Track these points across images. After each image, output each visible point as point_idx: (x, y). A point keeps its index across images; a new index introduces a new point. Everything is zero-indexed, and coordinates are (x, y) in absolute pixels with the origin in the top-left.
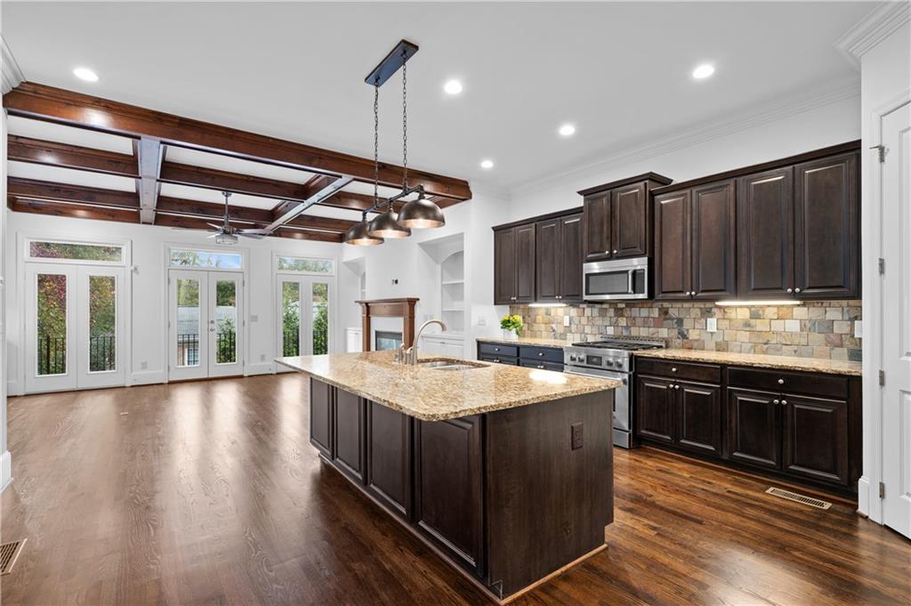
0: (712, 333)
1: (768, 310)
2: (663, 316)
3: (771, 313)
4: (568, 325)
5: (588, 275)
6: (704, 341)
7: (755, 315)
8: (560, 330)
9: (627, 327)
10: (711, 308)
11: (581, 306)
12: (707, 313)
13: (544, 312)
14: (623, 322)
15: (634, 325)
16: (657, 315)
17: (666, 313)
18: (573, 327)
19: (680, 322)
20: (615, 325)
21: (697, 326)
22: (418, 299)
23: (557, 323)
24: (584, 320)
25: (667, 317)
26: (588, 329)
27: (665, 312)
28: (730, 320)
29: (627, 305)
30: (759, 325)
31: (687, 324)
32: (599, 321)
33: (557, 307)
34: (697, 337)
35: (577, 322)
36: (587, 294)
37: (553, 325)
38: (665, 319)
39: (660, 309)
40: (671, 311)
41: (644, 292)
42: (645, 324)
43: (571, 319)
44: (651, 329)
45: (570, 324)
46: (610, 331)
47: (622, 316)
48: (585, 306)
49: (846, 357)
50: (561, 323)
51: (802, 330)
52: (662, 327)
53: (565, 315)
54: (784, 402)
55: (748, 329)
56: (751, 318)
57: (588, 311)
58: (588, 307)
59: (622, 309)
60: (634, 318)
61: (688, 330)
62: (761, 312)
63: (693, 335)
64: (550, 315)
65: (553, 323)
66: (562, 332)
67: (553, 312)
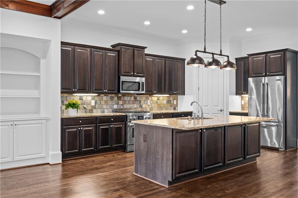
0: (149, 105)
1: (161, 97)
2: (135, 100)
3: (161, 98)
4: (94, 105)
5: (123, 82)
6: (147, 108)
7: (158, 99)
8: (89, 108)
9: (122, 105)
10: (148, 97)
11: (101, 95)
12: (147, 99)
13: (79, 98)
14: (121, 102)
15: (125, 103)
16: (133, 100)
17: (136, 98)
18: (97, 106)
19: (140, 101)
20: (118, 104)
21: (145, 103)
23: (87, 104)
24: (103, 102)
25: (136, 100)
26: (104, 107)
27: (135, 98)
28: (153, 100)
29: (122, 95)
30: (159, 102)
31: (142, 102)
32: (110, 103)
33: (87, 96)
34: (145, 107)
35: (99, 103)
36: (122, 90)
37: (84, 106)
38: (136, 101)
39: (134, 97)
40: (137, 98)
41: (144, 91)
42: (129, 103)
43: (96, 102)
44: (131, 105)
45: (95, 104)
46: (115, 107)
47: (120, 100)
48: (103, 95)
49: (173, 109)
50: (90, 104)
51: (167, 103)
52: (134, 104)
53: (92, 99)
55: (157, 103)
56: (157, 100)
57: (105, 98)
58: (105, 96)
59: (120, 97)
60: (125, 101)
61: (142, 105)
62: (159, 98)
63: (144, 106)
64: (82, 100)
65: (85, 104)
66: (90, 109)
67: (84, 98)
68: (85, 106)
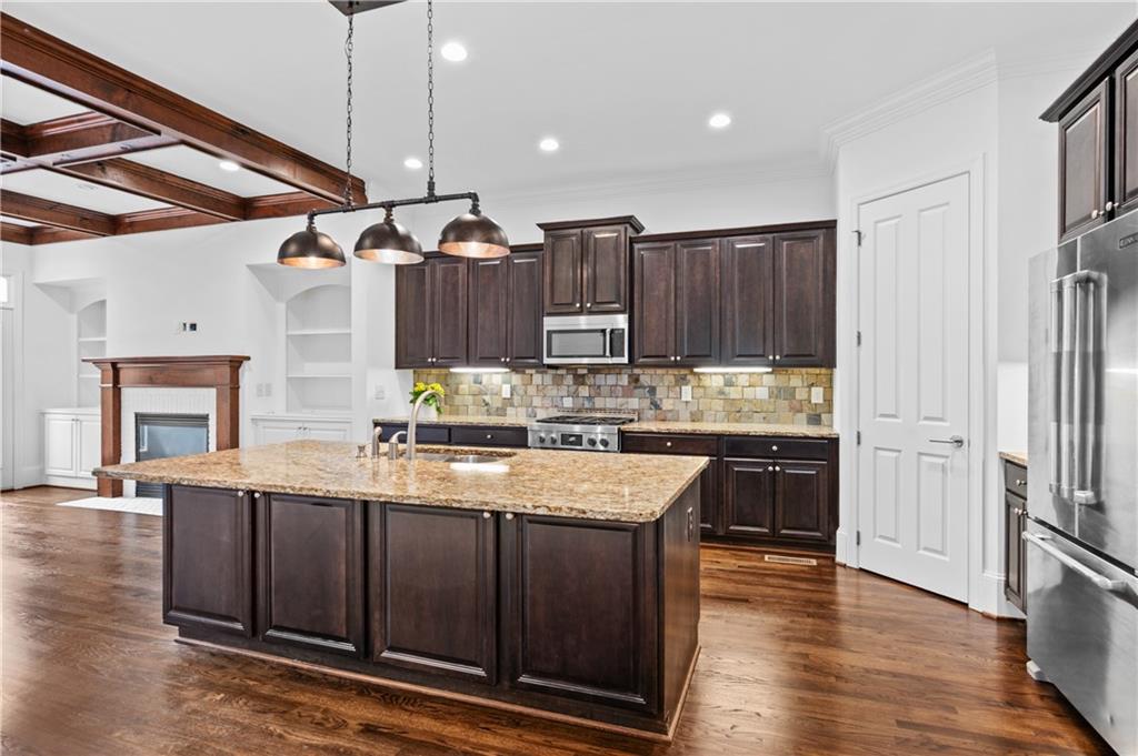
0: (687, 402)
1: (740, 377)
2: (633, 384)
3: (743, 380)
4: (509, 396)
5: (548, 332)
6: (678, 411)
7: (729, 383)
8: (496, 403)
9: (590, 398)
10: (686, 375)
11: (528, 371)
12: (682, 381)
13: (472, 379)
14: (584, 391)
15: (599, 395)
16: (626, 383)
17: (637, 380)
18: (516, 399)
19: (653, 390)
20: (575, 395)
21: (671, 395)
22: (248, 358)
23: (492, 394)
24: (532, 390)
25: (639, 385)
26: (537, 401)
27: (635, 380)
28: (704, 387)
29: (589, 370)
30: (733, 393)
31: (660, 393)
32: (552, 391)
33: (491, 374)
34: (671, 407)
35: (521, 392)
36: (549, 355)
37: (485, 397)
38: (635, 388)
39: (630, 376)
40: (642, 378)
41: (623, 356)
42: (612, 394)
43: (513, 389)
44: (619, 400)
45: (512, 395)
46: (568, 402)
47: (583, 384)
48: (533, 371)
49: (805, 422)
50: (498, 393)
51: (770, 397)
52: (631, 397)
53: (505, 382)
54: (777, 468)
55: (722, 397)
56: (726, 385)
57: (537, 378)
58: (537, 372)
59: (584, 375)
60: (599, 387)
61: (661, 400)
62: (734, 379)
63: (667, 405)
64: (481, 383)
65: (486, 394)
66: (500, 405)
67: (485, 380)
68: (487, 398)
